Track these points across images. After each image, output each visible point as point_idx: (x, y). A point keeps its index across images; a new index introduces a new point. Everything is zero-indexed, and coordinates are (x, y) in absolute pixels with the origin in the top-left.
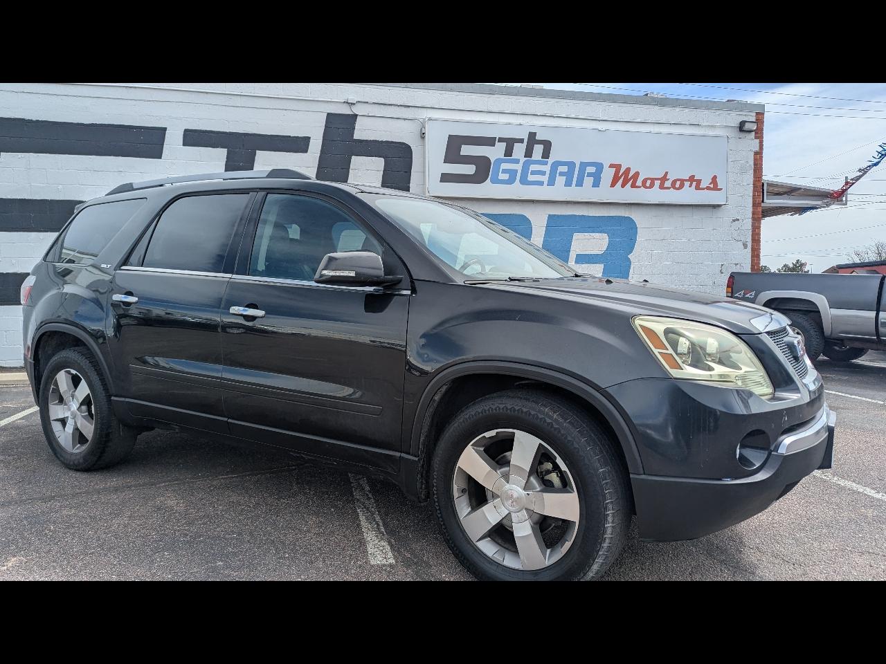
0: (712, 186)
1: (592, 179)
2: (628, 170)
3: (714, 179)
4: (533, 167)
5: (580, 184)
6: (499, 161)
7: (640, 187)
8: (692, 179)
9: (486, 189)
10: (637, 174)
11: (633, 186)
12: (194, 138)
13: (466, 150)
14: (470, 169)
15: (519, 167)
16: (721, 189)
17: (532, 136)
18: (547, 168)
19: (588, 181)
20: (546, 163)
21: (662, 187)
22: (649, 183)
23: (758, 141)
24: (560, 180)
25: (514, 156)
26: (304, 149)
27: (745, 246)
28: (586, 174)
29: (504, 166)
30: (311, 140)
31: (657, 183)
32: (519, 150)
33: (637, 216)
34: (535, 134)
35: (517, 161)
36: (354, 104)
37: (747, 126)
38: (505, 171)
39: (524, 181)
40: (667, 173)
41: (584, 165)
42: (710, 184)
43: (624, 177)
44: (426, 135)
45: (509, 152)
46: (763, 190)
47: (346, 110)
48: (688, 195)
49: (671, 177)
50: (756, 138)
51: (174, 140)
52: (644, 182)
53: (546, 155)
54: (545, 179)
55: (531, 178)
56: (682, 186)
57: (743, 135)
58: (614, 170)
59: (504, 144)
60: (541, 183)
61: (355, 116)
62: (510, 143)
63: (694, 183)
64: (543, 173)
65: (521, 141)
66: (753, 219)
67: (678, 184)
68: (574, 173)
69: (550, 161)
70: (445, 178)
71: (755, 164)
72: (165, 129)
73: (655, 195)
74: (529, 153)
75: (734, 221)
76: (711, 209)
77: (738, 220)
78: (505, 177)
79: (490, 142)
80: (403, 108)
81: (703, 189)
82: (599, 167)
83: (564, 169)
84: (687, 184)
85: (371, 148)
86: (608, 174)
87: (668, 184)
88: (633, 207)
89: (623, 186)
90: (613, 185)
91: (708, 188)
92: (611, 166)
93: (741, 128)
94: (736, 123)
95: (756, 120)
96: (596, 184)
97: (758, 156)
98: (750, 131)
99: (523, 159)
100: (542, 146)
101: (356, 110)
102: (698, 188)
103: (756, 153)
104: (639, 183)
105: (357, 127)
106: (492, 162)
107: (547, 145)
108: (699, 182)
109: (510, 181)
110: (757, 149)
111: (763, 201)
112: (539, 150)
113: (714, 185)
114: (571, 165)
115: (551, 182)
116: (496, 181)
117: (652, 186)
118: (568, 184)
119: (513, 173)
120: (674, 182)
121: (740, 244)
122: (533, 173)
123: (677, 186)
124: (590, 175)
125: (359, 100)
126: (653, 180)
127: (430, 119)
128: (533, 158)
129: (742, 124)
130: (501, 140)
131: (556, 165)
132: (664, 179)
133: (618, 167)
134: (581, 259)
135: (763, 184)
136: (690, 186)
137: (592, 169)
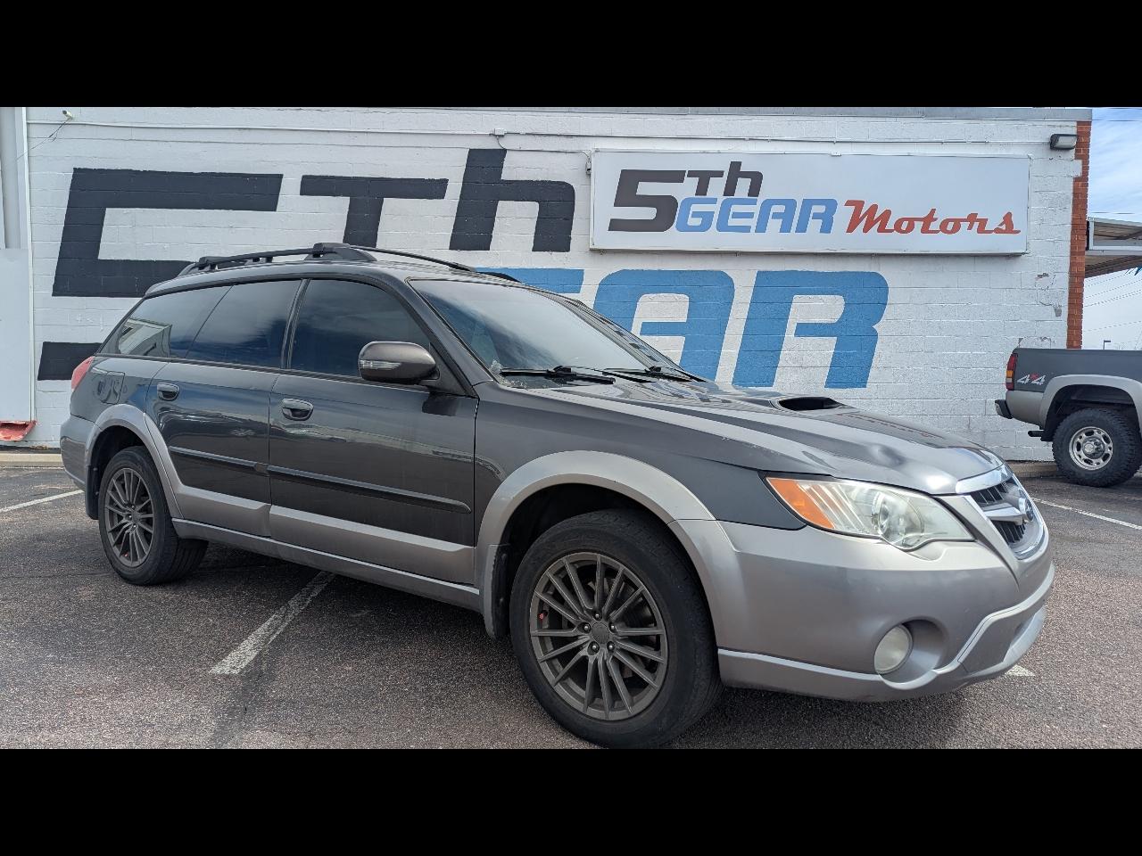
0: (1004, 227)
1: (819, 222)
2: (874, 208)
3: (1008, 219)
4: (735, 208)
5: (802, 228)
6: (688, 202)
7: (890, 231)
8: (972, 218)
9: (671, 238)
10: (887, 214)
11: (882, 229)
12: (314, 186)
13: (645, 189)
14: (649, 213)
15: (716, 209)
16: (1018, 232)
17: (735, 166)
18: (755, 209)
19: (814, 225)
20: (754, 203)
21: (925, 230)
22: (905, 225)
23: (1080, 162)
24: (774, 225)
25: (710, 194)
26: (441, 195)
27: (1058, 313)
28: (811, 215)
29: (695, 208)
30: (449, 183)
31: (918, 225)
32: (716, 187)
33: (887, 271)
34: (739, 164)
35: (714, 201)
36: (503, 136)
37: (1062, 142)
38: (696, 215)
39: (722, 227)
40: (933, 211)
41: (808, 204)
42: (1001, 225)
43: (867, 217)
44: (592, 172)
45: (702, 189)
46: (1088, 231)
47: (491, 144)
48: (966, 241)
49: (940, 216)
50: (1077, 157)
51: (290, 188)
52: (898, 224)
53: (754, 190)
54: (753, 223)
55: (732, 222)
56: (956, 229)
57: (1055, 154)
58: (852, 208)
59: (696, 180)
60: (746, 229)
61: (504, 151)
62: (704, 178)
63: (976, 224)
64: (750, 215)
65: (719, 174)
66: (1072, 274)
68: (794, 214)
69: (760, 199)
70: (616, 225)
71: (1075, 194)
72: (280, 176)
74: (730, 190)
75: (1040, 276)
76: (1004, 260)
77: (1046, 275)
78: (697, 222)
79: (676, 177)
80: (565, 138)
81: (990, 232)
82: (831, 205)
83: (780, 209)
84: (965, 225)
85: (522, 191)
86: (843, 215)
87: (934, 226)
88: (882, 259)
89: (866, 230)
90: (851, 229)
91: (998, 231)
92: (849, 203)
93: (1054, 144)
94: (1046, 138)
95: (1078, 132)
96: (826, 228)
97: (1081, 185)
98: (1068, 149)
99: (721, 198)
100: (749, 181)
101: (505, 144)
102: (981, 230)
103: (1076, 180)
104: (890, 225)
105: (506, 164)
106: (679, 203)
107: (756, 179)
108: (983, 222)
109: (704, 227)
110: (1079, 173)
111: (1087, 248)
112: (743, 185)
113: (1008, 225)
114: (790, 204)
115: (761, 228)
116: (684, 228)
117: (911, 228)
118: (785, 228)
119: (707, 217)
120: (944, 224)
121: (1051, 310)
122: (736, 215)
123: (949, 228)
124: (816, 216)
125: (510, 131)
126: (912, 221)
127: (597, 151)
128: (735, 197)
129: (1054, 138)
130: (692, 174)
131: (768, 204)
132: (930, 218)
133: (858, 205)
134: (804, 330)
135: (1088, 223)
136: (970, 228)
137: (821, 209)
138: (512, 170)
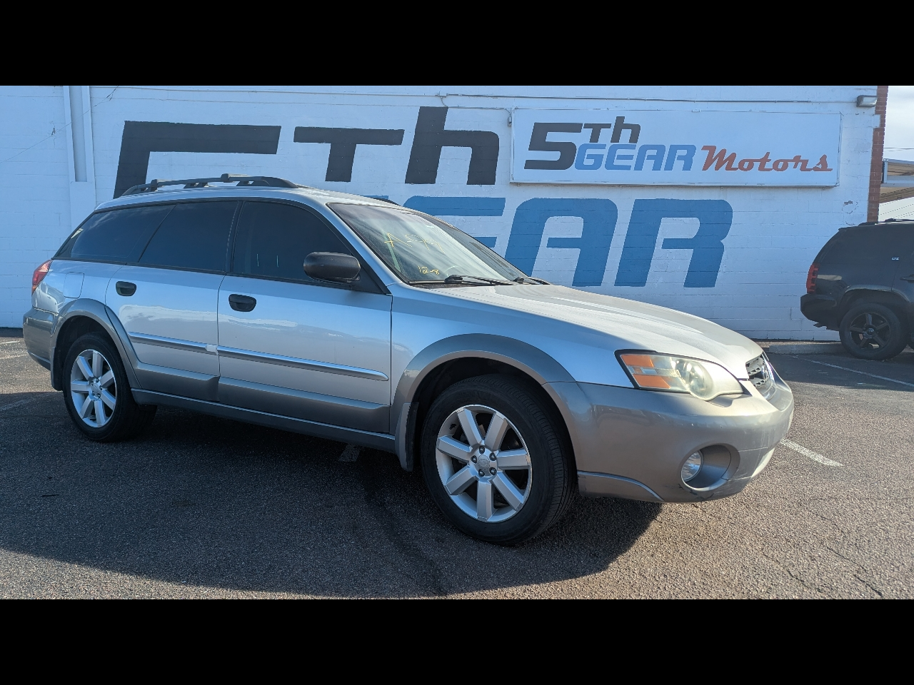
0: (820, 166)
1: (682, 162)
2: (723, 152)
3: (823, 159)
4: (620, 152)
5: (669, 167)
6: (585, 147)
7: (735, 169)
8: (797, 159)
9: (571, 174)
10: (733, 156)
11: (729, 168)
12: (304, 135)
13: (552, 137)
14: (555, 156)
15: (605, 152)
16: (830, 170)
17: (620, 120)
18: (635, 153)
19: (678, 164)
20: (634, 148)
21: (762, 168)
22: (747, 165)
23: (878, 117)
24: (648, 164)
25: (601, 141)
29: (589, 152)
30: (405, 133)
31: (757, 165)
32: (606, 135)
33: (732, 199)
34: (623, 118)
35: (603, 147)
36: (446, 97)
37: (866, 101)
38: (590, 157)
39: (610, 166)
40: (768, 154)
41: (674, 149)
42: (818, 164)
43: (717, 159)
44: (513, 124)
45: (595, 138)
46: (883, 169)
47: (436, 104)
48: (792, 175)
49: (773, 158)
50: (877, 113)
51: (286, 137)
52: (741, 164)
53: (634, 138)
54: (632, 163)
55: (617, 162)
56: (785, 167)
57: (860, 110)
58: (707, 152)
59: (590, 130)
60: (628, 168)
61: (446, 108)
62: (596, 129)
63: (800, 164)
64: (630, 157)
65: (608, 126)
66: (870, 201)
67: (781, 165)
68: (662, 156)
69: (639, 145)
70: (530, 165)
71: (874, 142)
72: (279, 128)
73: (754, 177)
74: (616, 138)
75: (846, 203)
76: (820, 191)
77: (851, 202)
78: (590, 162)
80: (492, 98)
81: (810, 170)
82: (691, 149)
83: (654, 152)
84: (791, 165)
85: (460, 138)
86: (700, 157)
87: (769, 165)
88: (729, 190)
89: (717, 168)
90: (705, 168)
91: (816, 169)
92: (705, 148)
93: (859, 103)
94: (853, 98)
95: (878, 94)
96: (687, 167)
97: (879, 134)
98: (870, 107)
99: (609, 144)
100: (630, 131)
101: (448, 102)
102: (803, 169)
103: (876, 130)
104: (735, 165)
105: (447, 118)
106: (577, 148)
107: (636, 130)
108: (805, 162)
109: (596, 167)
110: (878, 125)
111: (882, 182)
112: (626, 135)
113: (823, 165)
114: (661, 149)
115: (639, 167)
116: (581, 166)
117: (750, 167)
118: (657, 167)
119: (598, 159)
120: (776, 164)
122: (620, 157)
123: (780, 166)
124: (680, 158)
125: (451, 93)
126: (751, 162)
127: (516, 108)
128: (619, 143)
129: (860, 99)
130: (587, 126)
131: (644, 149)
132: (764, 160)
133: (711, 149)
134: (669, 244)
135: (884, 162)
136: (795, 167)
137: (684, 152)
138: (452, 123)
